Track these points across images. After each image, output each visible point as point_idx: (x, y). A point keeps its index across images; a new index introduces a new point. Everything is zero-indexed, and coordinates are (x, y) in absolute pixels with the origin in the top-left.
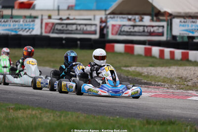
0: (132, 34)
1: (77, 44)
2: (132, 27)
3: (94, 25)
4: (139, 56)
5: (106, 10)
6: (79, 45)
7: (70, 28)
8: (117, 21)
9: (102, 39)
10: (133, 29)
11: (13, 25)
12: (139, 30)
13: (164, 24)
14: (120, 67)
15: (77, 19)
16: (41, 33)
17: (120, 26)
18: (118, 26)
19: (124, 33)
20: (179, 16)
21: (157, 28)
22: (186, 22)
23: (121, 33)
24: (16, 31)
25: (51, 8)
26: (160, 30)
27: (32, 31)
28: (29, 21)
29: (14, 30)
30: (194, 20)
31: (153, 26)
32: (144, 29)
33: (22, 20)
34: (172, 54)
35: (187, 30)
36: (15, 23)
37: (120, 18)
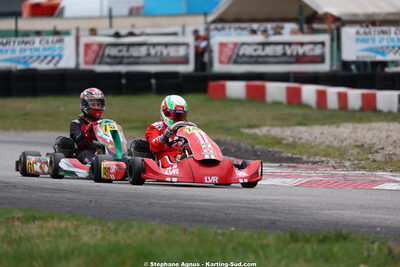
1: (151, 84)
2: (260, 47)
3: (184, 44)
4: (277, 104)
5: (206, 14)
6: (154, 87)
7: (134, 52)
8: (229, 35)
9: (201, 74)
10: (263, 50)
11: (21, 51)
12: (275, 51)
13: (325, 38)
14: (238, 128)
15: (148, 35)
16: (78, 64)
17: (235, 44)
18: (231, 46)
19: (245, 59)
20: (354, 21)
21: (310, 46)
22: (370, 33)
23: (238, 59)
24: (25, 63)
25: (97, 13)
26: (318, 51)
27: (58, 62)
28: (52, 42)
29: (23, 61)
30: (385, 28)
31: (302, 44)
32: (284, 49)
33: (37, 40)
34: (343, 98)
35: (370, 50)
36: (23, 46)
37: (236, 29)
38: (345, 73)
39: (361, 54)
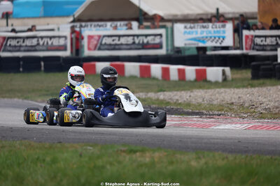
1: (40, 65)
2: (117, 38)
6: (43, 68)
7: (28, 43)
10: (119, 40)
12: (127, 41)
13: (162, 31)
17: (99, 36)
18: (97, 38)
19: (106, 47)
20: (185, 20)
21: (152, 37)
22: (194, 27)
23: (101, 47)
26: (157, 40)
30: (205, 24)
31: (146, 36)
32: (134, 39)
34: (181, 73)
35: (195, 39)
37: (95, 26)
38: (177, 55)
39: (188, 42)
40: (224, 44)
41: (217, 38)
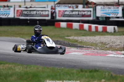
0: (71, 16)
1: (37, 23)
2: (71, 12)
3: (47, 11)
4: (76, 29)
5: (54, 2)
6: (38, 24)
7: (32, 13)
8: (62, 8)
9: (53, 20)
10: (72, 13)
12: (76, 13)
13: (91, 9)
14: (64, 36)
16: (14, 16)
17: (64, 11)
18: (62, 11)
19: (66, 16)
20: (100, 4)
21: (87, 12)
22: (105, 8)
23: (64, 16)
26: (89, 13)
27: (8, 15)
28: (7, 9)
30: (110, 7)
31: (84, 11)
32: (79, 13)
33: (2, 8)
34: (96, 28)
35: (105, 13)
37: (64, 6)
38: (97, 20)
39: (102, 14)
40: (118, 16)
41: (115, 13)
